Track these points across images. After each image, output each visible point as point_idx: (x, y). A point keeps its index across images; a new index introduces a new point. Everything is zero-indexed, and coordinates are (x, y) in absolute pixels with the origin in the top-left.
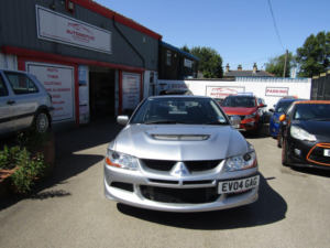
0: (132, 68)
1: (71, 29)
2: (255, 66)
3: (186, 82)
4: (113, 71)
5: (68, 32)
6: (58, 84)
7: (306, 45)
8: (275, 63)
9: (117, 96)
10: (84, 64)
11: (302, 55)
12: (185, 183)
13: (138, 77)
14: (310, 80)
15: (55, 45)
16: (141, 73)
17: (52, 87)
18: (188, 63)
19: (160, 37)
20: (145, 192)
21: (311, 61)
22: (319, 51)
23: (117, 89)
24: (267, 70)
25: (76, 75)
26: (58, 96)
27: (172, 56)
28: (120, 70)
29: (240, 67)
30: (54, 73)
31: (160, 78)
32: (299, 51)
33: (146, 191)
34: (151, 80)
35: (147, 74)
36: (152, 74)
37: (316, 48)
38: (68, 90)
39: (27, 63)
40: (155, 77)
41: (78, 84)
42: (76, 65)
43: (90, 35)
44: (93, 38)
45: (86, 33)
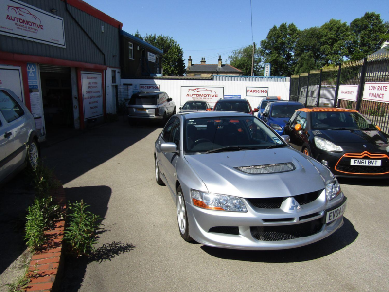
0: (92, 66)
1: (13, 14)
2: (220, 60)
3: (157, 82)
4: (68, 69)
5: (8, 17)
7: (270, 37)
8: (240, 57)
9: (75, 103)
10: (33, 63)
11: (266, 48)
12: (301, 218)
13: (98, 76)
14: (288, 78)
16: (102, 71)
18: (152, 58)
19: (120, 25)
20: (255, 233)
21: (275, 55)
22: (283, 44)
23: (75, 93)
24: (232, 63)
27: (135, 48)
28: (78, 69)
29: (203, 61)
31: (123, 77)
32: (263, 43)
33: (257, 232)
34: (114, 79)
35: (109, 72)
36: (114, 72)
37: (279, 41)
40: (118, 76)
41: (28, 90)
42: (23, 64)
43: (38, 23)
44: (41, 27)
45: (33, 20)
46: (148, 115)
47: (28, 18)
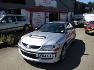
0: (64, 11)
1: (44, 2)
3: (84, 15)
4: (58, 13)
5: (43, 3)
6: (40, 17)
10: (48, 12)
15: (40, 7)
16: (67, 13)
17: (38, 18)
23: (58, 18)
25: (45, 15)
26: (40, 21)
27: (80, 6)
28: (60, 12)
30: (39, 15)
31: (74, 14)
34: (71, 15)
35: (70, 13)
38: (43, 19)
39: (32, 12)
40: (73, 14)
41: (46, 17)
42: (45, 12)
43: (50, 3)
44: (51, 4)
45: (49, 2)
46: (75, 24)
47: (48, 2)
